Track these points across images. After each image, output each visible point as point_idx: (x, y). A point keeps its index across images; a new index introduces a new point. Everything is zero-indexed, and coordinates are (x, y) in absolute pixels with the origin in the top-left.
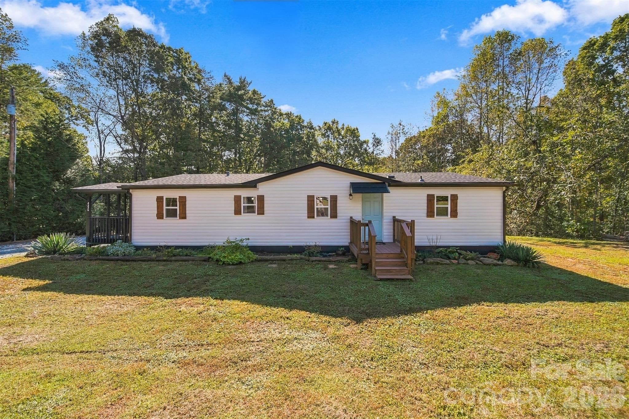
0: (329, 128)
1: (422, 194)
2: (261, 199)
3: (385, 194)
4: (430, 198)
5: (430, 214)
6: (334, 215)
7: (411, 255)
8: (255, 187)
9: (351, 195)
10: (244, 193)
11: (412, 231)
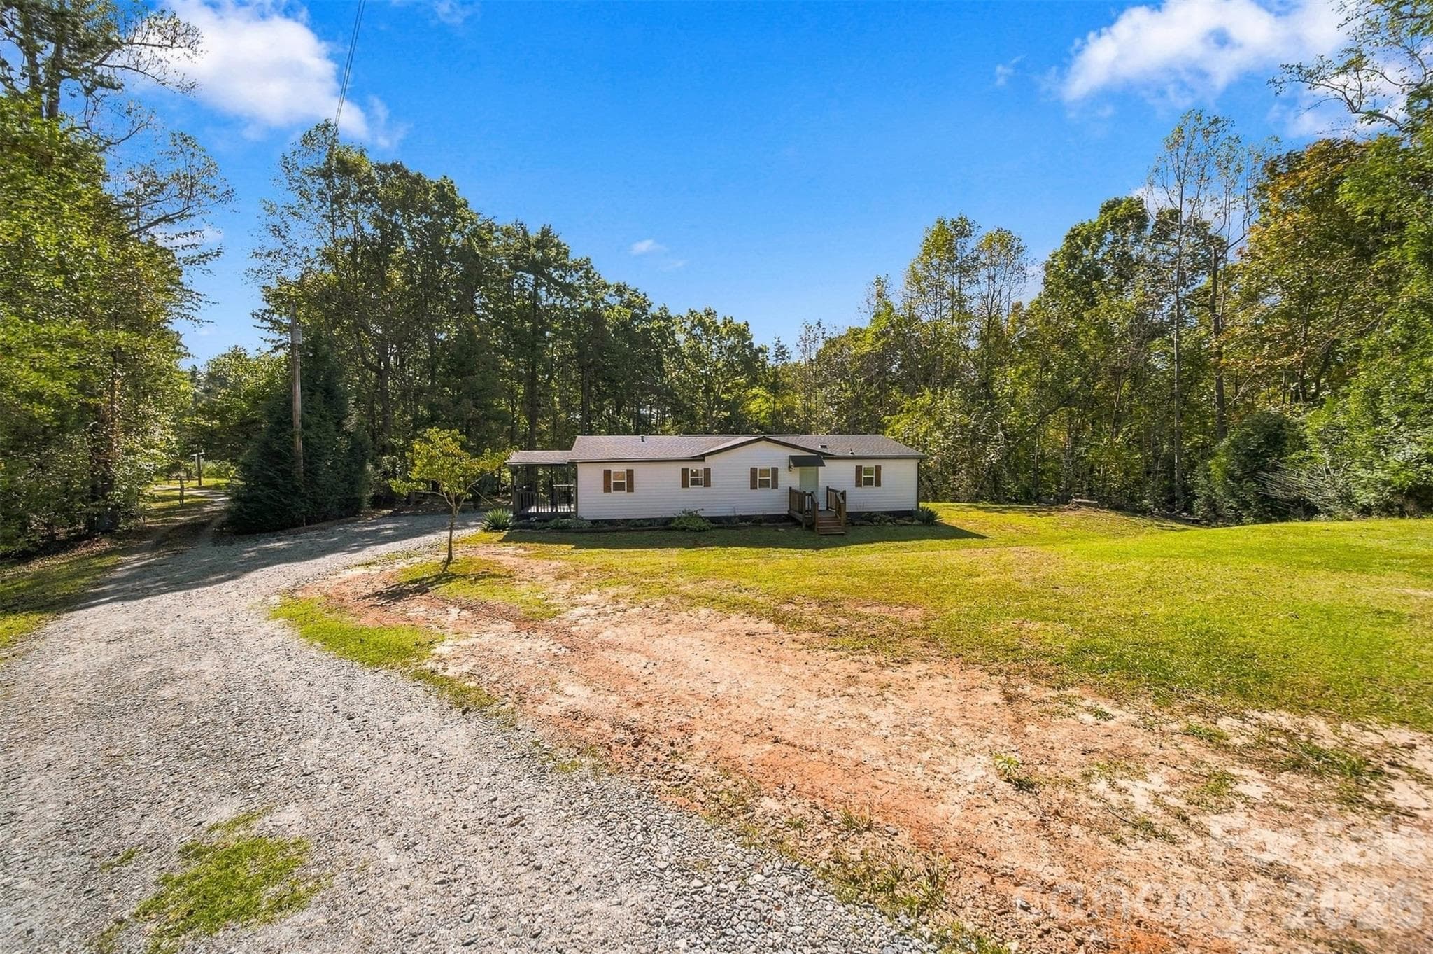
0: (701, 323)
1: (850, 467)
2: (707, 471)
3: (820, 468)
4: (859, 469)
5: (858, 484)
6: (775, 486)
7: (844, 517)
8: (704, 460)
9: (790, 467)
10: (693, 466)
11: (844, 498)
